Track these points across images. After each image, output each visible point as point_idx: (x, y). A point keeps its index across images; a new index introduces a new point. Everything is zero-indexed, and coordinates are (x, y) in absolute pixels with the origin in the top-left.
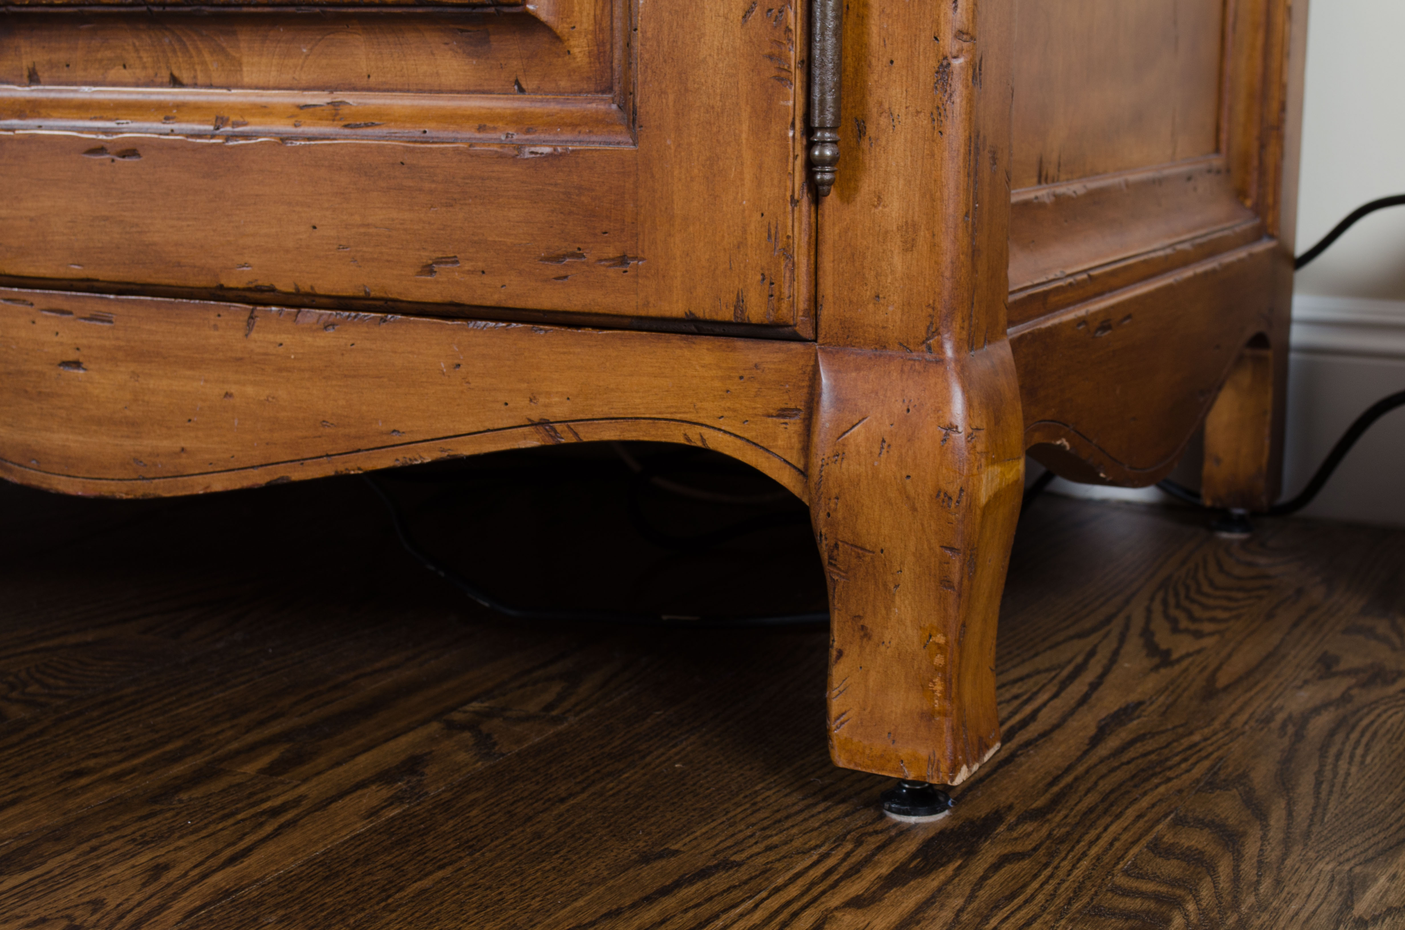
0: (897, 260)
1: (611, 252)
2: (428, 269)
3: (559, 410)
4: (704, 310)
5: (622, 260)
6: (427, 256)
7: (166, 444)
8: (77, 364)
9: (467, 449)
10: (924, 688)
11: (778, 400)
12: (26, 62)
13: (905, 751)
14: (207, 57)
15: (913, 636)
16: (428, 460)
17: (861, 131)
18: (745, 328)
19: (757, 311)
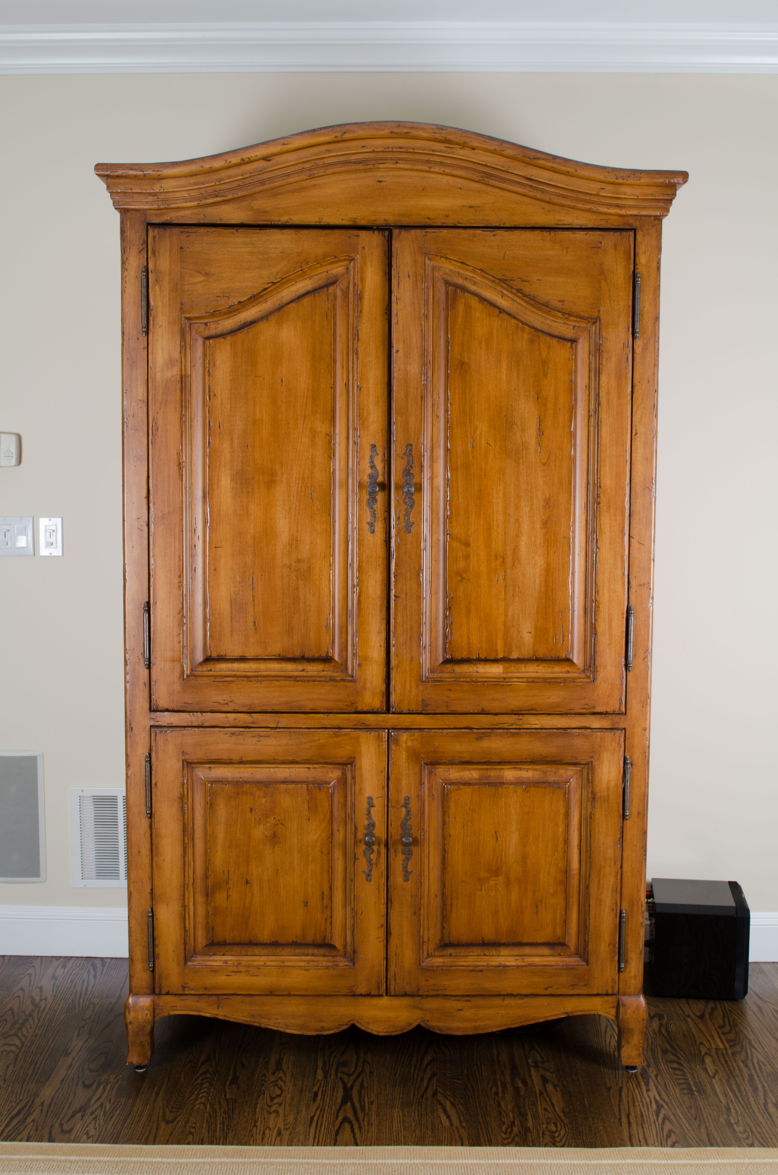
0: (633, 982)
1: (583, 984)
2: (546, 989)
3: (569, 1010)
4: (600, 992)
5: (585, 985)
6: (546, 986)
7: (482, 1023)
8: (462, 1010)
9: (550, 1019)
10: (639, 1050)
11: (611, 1005)
12: (449, 952)
13: (636, 1061)
14: (493, 951)
15: (636, 1042)
16: (542, 1021)
17: (627, 961)
18: (607, 995)
19: (610, 992)
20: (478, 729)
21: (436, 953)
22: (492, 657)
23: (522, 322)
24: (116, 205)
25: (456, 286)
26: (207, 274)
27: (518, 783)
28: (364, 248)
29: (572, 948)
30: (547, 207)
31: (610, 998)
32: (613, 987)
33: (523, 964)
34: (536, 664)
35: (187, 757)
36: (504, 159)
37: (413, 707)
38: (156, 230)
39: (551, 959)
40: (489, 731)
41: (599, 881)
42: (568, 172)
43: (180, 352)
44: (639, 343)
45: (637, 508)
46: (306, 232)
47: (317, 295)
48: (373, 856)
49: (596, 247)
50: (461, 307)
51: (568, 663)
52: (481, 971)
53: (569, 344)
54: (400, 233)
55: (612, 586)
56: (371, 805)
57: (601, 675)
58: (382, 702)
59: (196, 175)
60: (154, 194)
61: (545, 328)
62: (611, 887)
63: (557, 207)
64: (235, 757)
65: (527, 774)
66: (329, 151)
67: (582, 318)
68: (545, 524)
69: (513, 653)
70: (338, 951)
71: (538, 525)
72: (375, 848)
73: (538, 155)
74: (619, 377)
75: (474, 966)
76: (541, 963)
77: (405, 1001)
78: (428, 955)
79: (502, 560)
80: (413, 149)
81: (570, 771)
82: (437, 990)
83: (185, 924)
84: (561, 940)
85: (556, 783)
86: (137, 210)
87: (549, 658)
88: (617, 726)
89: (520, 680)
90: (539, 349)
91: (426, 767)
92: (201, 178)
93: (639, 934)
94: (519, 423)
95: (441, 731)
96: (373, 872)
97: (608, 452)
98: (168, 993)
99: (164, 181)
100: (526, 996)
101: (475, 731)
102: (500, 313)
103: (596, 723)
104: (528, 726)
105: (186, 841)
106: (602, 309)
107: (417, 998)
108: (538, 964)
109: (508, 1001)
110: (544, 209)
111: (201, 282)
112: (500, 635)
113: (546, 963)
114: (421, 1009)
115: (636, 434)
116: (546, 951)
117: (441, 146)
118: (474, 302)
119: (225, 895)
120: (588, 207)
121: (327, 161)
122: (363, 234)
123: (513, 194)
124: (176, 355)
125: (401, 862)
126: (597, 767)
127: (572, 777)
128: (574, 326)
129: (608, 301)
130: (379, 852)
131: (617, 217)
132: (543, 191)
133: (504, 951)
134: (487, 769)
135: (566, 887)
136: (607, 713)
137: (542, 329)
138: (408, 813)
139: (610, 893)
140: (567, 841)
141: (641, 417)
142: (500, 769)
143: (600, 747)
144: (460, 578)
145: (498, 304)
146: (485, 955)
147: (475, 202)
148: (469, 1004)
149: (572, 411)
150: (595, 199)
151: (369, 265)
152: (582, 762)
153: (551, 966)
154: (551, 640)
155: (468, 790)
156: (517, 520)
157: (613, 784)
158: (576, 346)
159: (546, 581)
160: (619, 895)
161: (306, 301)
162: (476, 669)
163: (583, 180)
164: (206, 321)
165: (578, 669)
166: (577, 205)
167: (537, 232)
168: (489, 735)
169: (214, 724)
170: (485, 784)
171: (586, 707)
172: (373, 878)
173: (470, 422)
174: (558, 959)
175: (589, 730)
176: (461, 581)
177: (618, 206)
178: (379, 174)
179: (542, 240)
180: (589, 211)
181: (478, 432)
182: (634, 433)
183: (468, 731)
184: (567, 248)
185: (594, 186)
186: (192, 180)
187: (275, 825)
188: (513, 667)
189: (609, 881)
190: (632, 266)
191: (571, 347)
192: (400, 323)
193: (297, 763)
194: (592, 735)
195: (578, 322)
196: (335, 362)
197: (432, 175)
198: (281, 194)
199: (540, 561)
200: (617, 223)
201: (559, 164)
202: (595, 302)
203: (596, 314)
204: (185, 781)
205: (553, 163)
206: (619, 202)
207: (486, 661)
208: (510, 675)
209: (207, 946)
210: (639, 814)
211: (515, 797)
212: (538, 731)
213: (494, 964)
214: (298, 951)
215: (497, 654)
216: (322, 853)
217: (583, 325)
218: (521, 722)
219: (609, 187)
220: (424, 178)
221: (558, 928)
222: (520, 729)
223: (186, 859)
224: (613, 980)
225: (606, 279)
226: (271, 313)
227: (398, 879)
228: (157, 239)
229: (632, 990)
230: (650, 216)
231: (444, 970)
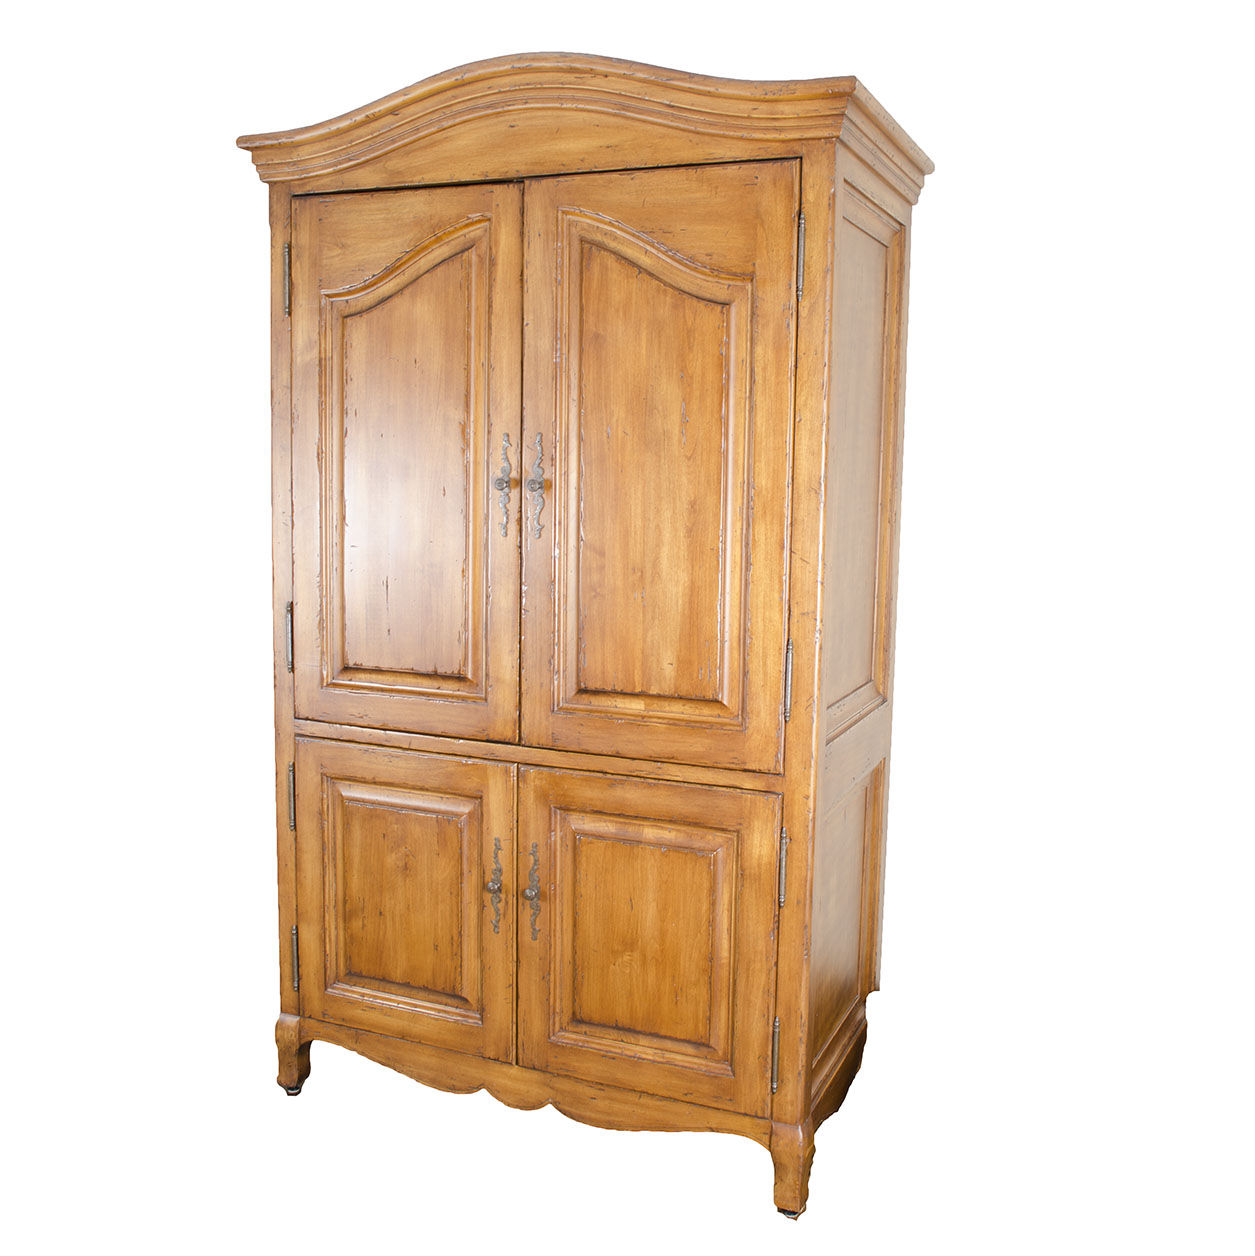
0: (790, 1108)
1: (728, 1098)
2: (686, 1095)
6: (685, 1092)
7: (617, 1119)
8: (594, 1098)
10: (794, 1192)
11: (763, 1130)
13: (790, 1204)
14: (630, 1037)
15: (792, 1183)
17: (782, 1082)
18: (757, 1116)
19: (760, 1114)
20: (613, 774)
21: (571, 1029)
22: (628, 690)
23: (665, 284)
24: (262, 178)
25: (593, 243)
26: (343, 246)
27: (658, 844)
28: (498, 205)
29: (720, 1053)
30: (696, 138)
31: (761, 1121)
32: (763, 1110)
33: (661, 1060)
34: (681, 702)
35: (325, 770)
36: (641, 84)
37: (543, 742)
38: (298, 202)
39: (696, 1060)
40: (624, 778)
41: (748, 977)
42: (709, 92)
43: (319, 333)
44: (805, 304)
45: (801, 514)
46: (439, 191)
47: (451, 263)
48: (501, 906)
49: (751, 184)
50: (596, 269)
51: (719, 705)
52: (614, 1058)
53: (719, 308)
54: (530, 185)
55: (767, 614)
56: (498, 848)
57: (753, 723)
58: (514, 731)
59: (329, 138)
60: (295, 163)
61: (694, 290)
62: (762, 986)
63: (706, 138)
64: (369, 777)
65: (669, 834)
66: (455, 97)
67: (735, 274)
68: (690, 531)
69: (652, 688)
70: (471, 1005)
71: (682, 533)
72: (503, 896)
73: (673, 75)
74: (779, 348)
75: (607, 1052)
76: (681, 1064)
77: (535, 1075)
78: (561, 1028)
79: (640, 574)
80: (541, 84)
81: (720, 837)
82: (568, 1071)
83: (325, 947)
84: (703, 1041)
85: (700, 850)
86: (283, 182)
87: (693, 697)
88: (772, 789)
89: (660, 721)
90: (684, 316)
91: (558, 811)
92: (334, 142)
93: (797, 1051)
94: (660, 408)
95: (571, 772)
96: (500, 924)
97: (764, 444)
98: (310, 1017)
99: (300, 149)
100: (664, 1098)
101: (609, 776)
102: (640, 272)
103: (748, 782)
104: (668, 778)
105: (326, 860)
106: (758, 262)
107: (548, 1075)
108: (677, 1063)
109: (645, 1100)
110: (691, 141)
111: (338, 255)
112: (638, 664)
113: (687, 1065)
114: (552, 1088)
115: (800, 420)
116: (690, 1049)
117: (571, 77)
118: (611, 261)
119: (361, 923)
120: (739, 134)
121: (455, 108)
122: (497, 188)
123: (656, 127)
124: (315, 337)
125: (529, 917)
126: (746, 837)
127: (721, 846)
128: (729, 286)
129: (765, 252)
130: (507, 903)
131: (778, 144)
132: (687, 120)
133: (643, 1040)
134: (625, 823)
135: (710, 978)
136: (760, 772)
137: (690, 292)
138: (536, 861)
139: (761, 993)
140: (712, 923)
141: (807, 399)
142: (639, 825)
143: (750, 813)
144: (593, 594)
145: (640, 262)
146: (622, 1041)
147: (613, 141)
148: (602, 1093)
149: (723, 391)
150: (747, 123)
151: (503, 225)
152: (730, 828)
153: (692, 1069)
154: (695, 675)
155: (601, 844)
156: (658, 526)
157: (765, 860)
158: (728, 311)
159: (691, 602)
160: (772, 1000)
161: (439, 270)
162: (615, 703)
163: (732, 101)
164: (346, 298)
165: (731, 713)
166: (727, 133)
167: (682, 170)
168: (622, 783)
169: (351, 739)
170: (620, 840)
171: (735, 761)
172: (500, 930)
173: (606, 407)
174: (703, 1062)
175: (739, 790)
176: (595, 597)
177: (776, 129)
178: (512, 117)
179: (687, 180)
180: (741, 138)
181: (614, 419)
182: (797, 420)
183: (601, 775)
184: (717, 187)
185: (744, 108)
186: (326, 144)
187: (407, 856)
188: (656, 704)
189: (760, 979)
190: (797, 205)
191: (722, 312)
192: (530, 291)
193: (427, 790)
194: (740, 797)
195: (733, 280)
196: (469, 339)
197: (567, 113)
198: (413, 151)
199: (684, 578)
200: (778, 150)
201: (696, 83)
202: (750, 253)
203: (751, 269)
204: (325, 796)
205: (690, 82)
206: (777, 124)
207: (623, 694)
208: (651, 713)
209: (347, 974)
210: (798, 902)
211: (653, 861)
212: (679, 784)
213: (628, 1053)
214: (432, 997)
215: (634, 688)
216: (451, 893)
217: (739, 283)
218: (660, 771)
219: (764, 107)
220: (558, 117)
221: (700, 1025)
222: (659, 779)
223: (327, 879)
224: (764, 1101)
225: (762, 224)
226: (406, 286)
227: (526, 937)
228: (298, 211)
229: (788, 1117)
230: (820, 139)
231: (575, 1050)
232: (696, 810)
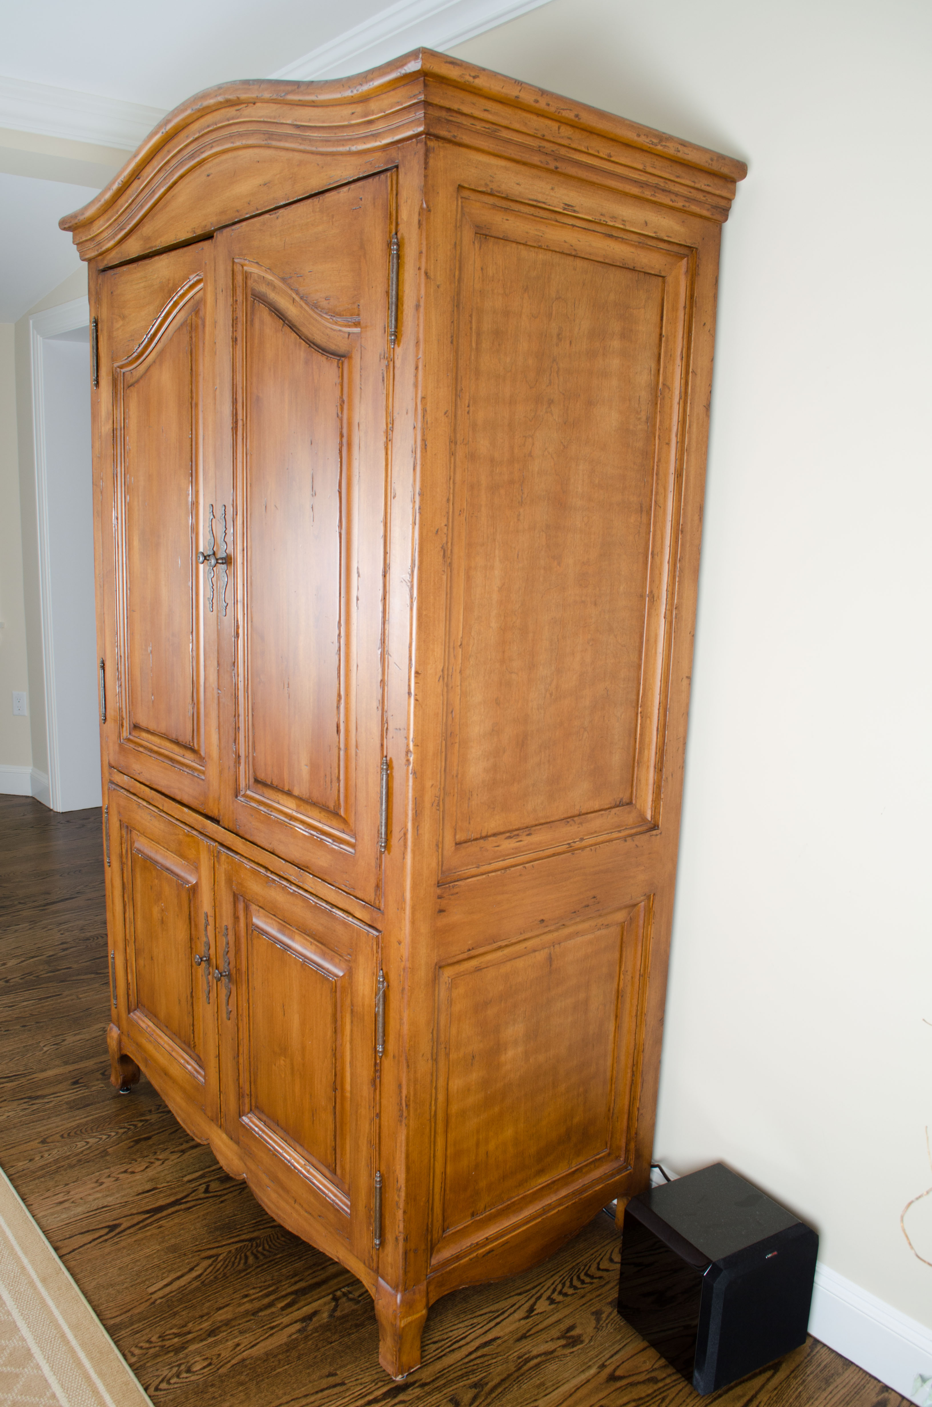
5: (348, 1238)
6: (319, 1213)
7: (281, 1215)
8: (268, 1187)
10: (392, 1356)
11: (372, 1282)
15: (391, 1346)
16: (323, 1251)
17: (385, 1240)
19: (367, 1264)
21: (257, 1114)
22: (281, 786)
23: (300, 335)
24: (82, 256)
25: (257, 295)
26: (123, 317)
28: (206, 263)
30: (320, 161)
31: (371, 1272)
32: (369, 1261)
35: (121, 818)
37: (230, 824)
38: (101, 276)
39: (330, 1185)
40: (278, 878)
42: (314, 102)
43: (113, 405)
44: (399, 351)
45: (394, 611)
47: (182, 328)
48: (210, 979)
49: (357, 208)
50: (258, 323)
52: (276, 1156)
53: (336, 360)
55: (368, 724)
56: (207, 921)
57: (359, 847)
62: (366, 1133)
69: (295, 788)
72: (211, 969)
74: (376, 407)
75: (273, 1148)
77: (236, 1147)
78: (251, 1110)
79: (286, 664)
80: (216, 124)
84: (332, 1169)
87: (323, 805)
88: (375, 925)
91: (241, 898)
92: (110, 214)
94: (297, 479)
95: (246, 861)
96: (210, 995)
97: (366, 523)
98: (123, 1033)
99: (94, 225)
100: (308, 1211)
101: (269, 873)
102: (285, 325)
103: (358, 911)
104: (304, 887)
106: (362, 302)
107: (241, 1150)
110: (318, 165)
111: (121, 326)
112: (286, 761)
113: (321, 1186)
114: (244, 1163)
115: (395, 496)
116: (327, 1172)
117: (232, 111)
118: (266, 314)
120: (347, 148)
121: (171, 163)
122: (206, 245)
124: (111, 407)
125: (224, 996)
126: (355, 971)
129: (366, 289)
130: (213, 977)
131: (377, 154)
132: (311, 140)
134: (283, 925)
135: (334, 1107)
136: (366, 902)
137: (319, 344)
138: (227, 943)
141: (400, 470)
143: (356, 945)
145: (288, 313)
146: (286, 1141)
147: (267, 177)
148: (273, 1185)
149: (338, 460)
151: (209, 283)
152: (344, 956)
154: (322, 782)
155: (265, 941)
157: (367, 1001)
158: (343, 364)
160: (375, 1151)
161: (175, 336)
162: (278, 798)
163: (336, 108)
165: (351, 830)
167: (309, 202)
171: (350, 884)
172: (210, 1001)
173: (264, 477)
174: (334, 1190)
175: (351, 917)
177: (372, 135)
178: (208, 165)
179: (314, 211)
181: (269, 491)
182: (392, 495)
183: (264, 871)
184: (333, 216)
185: (343, 114)
186: (106, 217)
187: (163, 910)
188: (299, 807)
189: (365, 1124)
190: (393, 227)
191: (341, 366)
192: (217, 353)
193: (173, 853)
194: (350, 926)
199: (314, 672)
200: (380, 161)
201: (301, 92)
202: (355, 293)
203: (356, 312)
204: (123, 841)
206: (371, 128)
207: (278, 789)
209: (138, 1003)
213: (286, 1156)
214: (183, 1045)
215: (284, 785)
218: (301, 879)
219: (358, 109)
220: (235, 158)
222: (300, 887)
225: (365, 256)
226: (159, 354)
227: (224, 1014)
228: (101, 284)
229: (390, 1280)
230: (410, 139)
231: (254, 1136)
232: (320, 928)
